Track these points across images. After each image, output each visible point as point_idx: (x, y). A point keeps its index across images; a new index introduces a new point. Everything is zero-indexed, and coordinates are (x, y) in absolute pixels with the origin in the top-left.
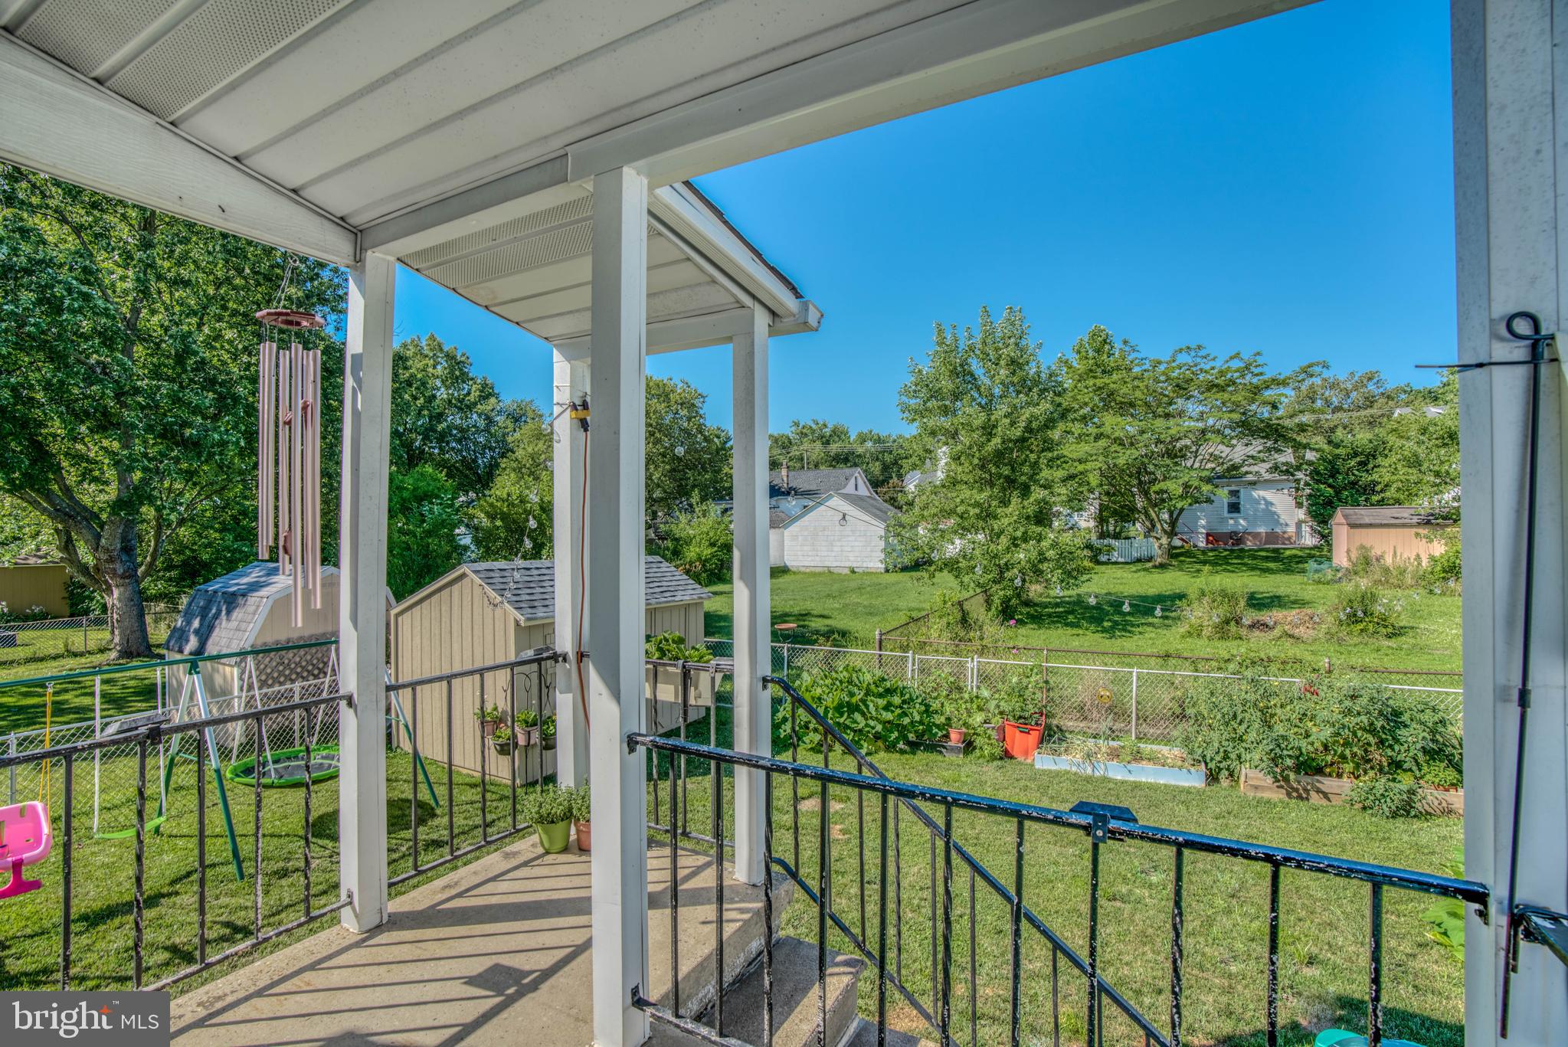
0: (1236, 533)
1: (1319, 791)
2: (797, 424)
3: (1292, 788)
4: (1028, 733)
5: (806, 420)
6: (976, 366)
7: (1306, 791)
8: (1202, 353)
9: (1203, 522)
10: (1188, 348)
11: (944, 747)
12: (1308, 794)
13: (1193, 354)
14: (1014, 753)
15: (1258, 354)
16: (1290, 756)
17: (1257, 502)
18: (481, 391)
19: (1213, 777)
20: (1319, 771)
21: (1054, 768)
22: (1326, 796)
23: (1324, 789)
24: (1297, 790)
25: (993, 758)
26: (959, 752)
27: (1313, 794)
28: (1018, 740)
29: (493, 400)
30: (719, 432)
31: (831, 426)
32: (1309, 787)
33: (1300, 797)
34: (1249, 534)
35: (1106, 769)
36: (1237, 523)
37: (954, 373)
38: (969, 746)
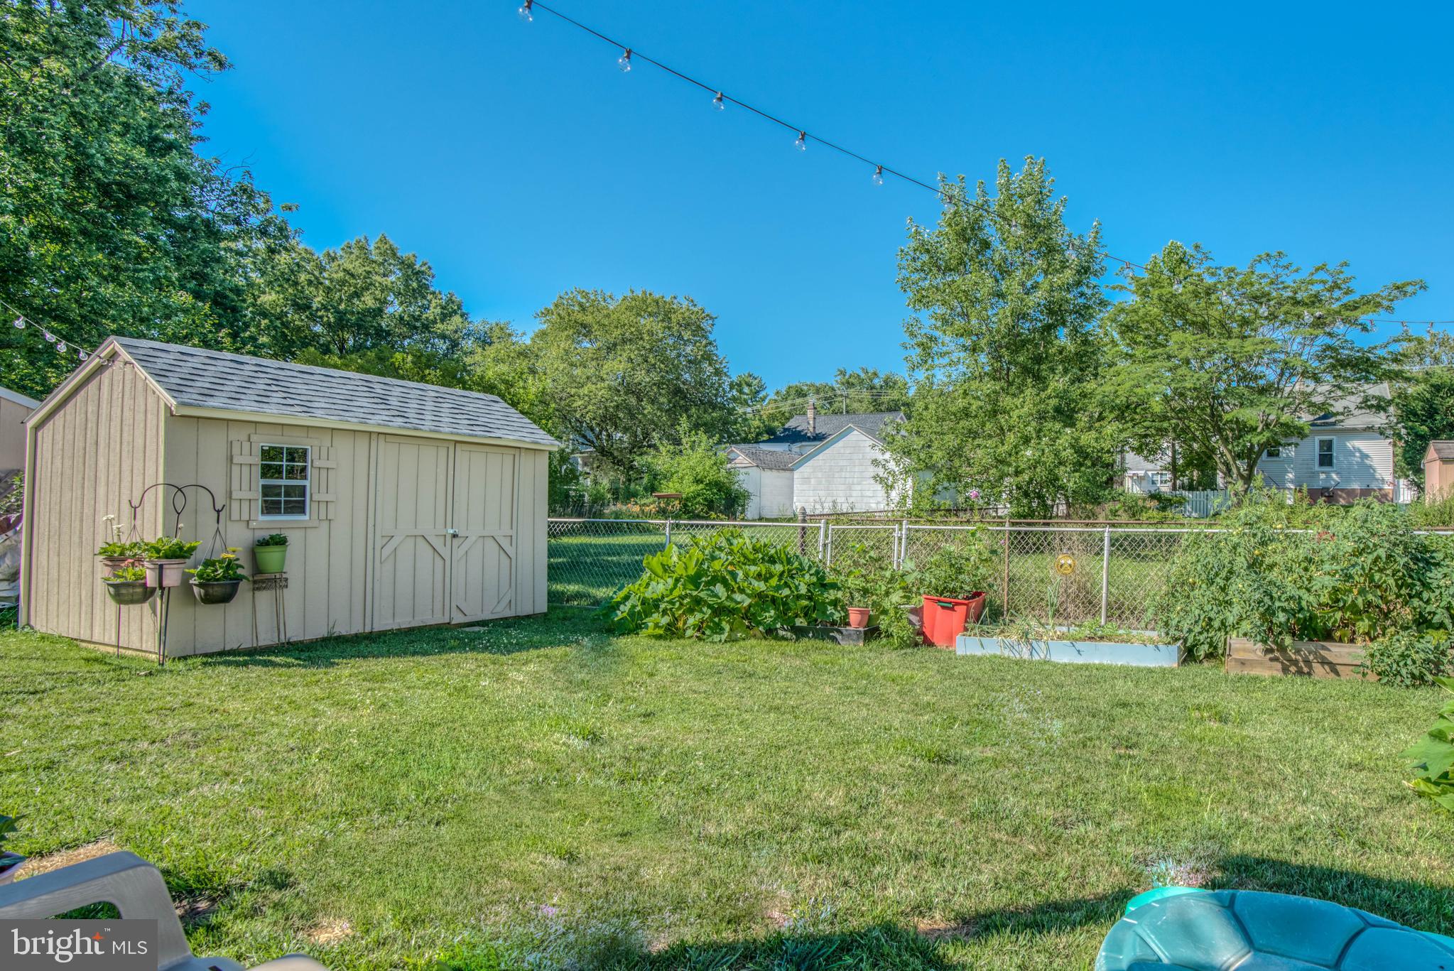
0: (1327, 489)
1: (1324, 662)
2: (843, 373)
3: (1290, 660)
4: (952, 609)
5: (854, 368)
6: (991, 232)
7: (1307, 662)
8: (1283, 262)
9: (1291, 476)
10: (1268, 255)
11: (840, 632)
12: (1310, 667)
13: (1273, 262)
14: (934, 640)
15: (1346, 264)
16: (1284, 610)
17: (1351, 454)
18: (443, 308)
19: (1189, 655)
20: (1328, 635)
21: (979, 652)
22: (1333, 668)
23: (1331, 659)
24: (1295, 663)
25: (904, 644)
26: (858, 638)
27: (1317, 668)
28: (939, 620)
29: (457, 319)
30: (750, 380)
31: (882, 375)
32: (1311, 658)
33: (1300, 672)
34: (1342, 490)
35: (1048, 649)
36: (1329, 478)
37: (963, 236)
38: (872, 633)
